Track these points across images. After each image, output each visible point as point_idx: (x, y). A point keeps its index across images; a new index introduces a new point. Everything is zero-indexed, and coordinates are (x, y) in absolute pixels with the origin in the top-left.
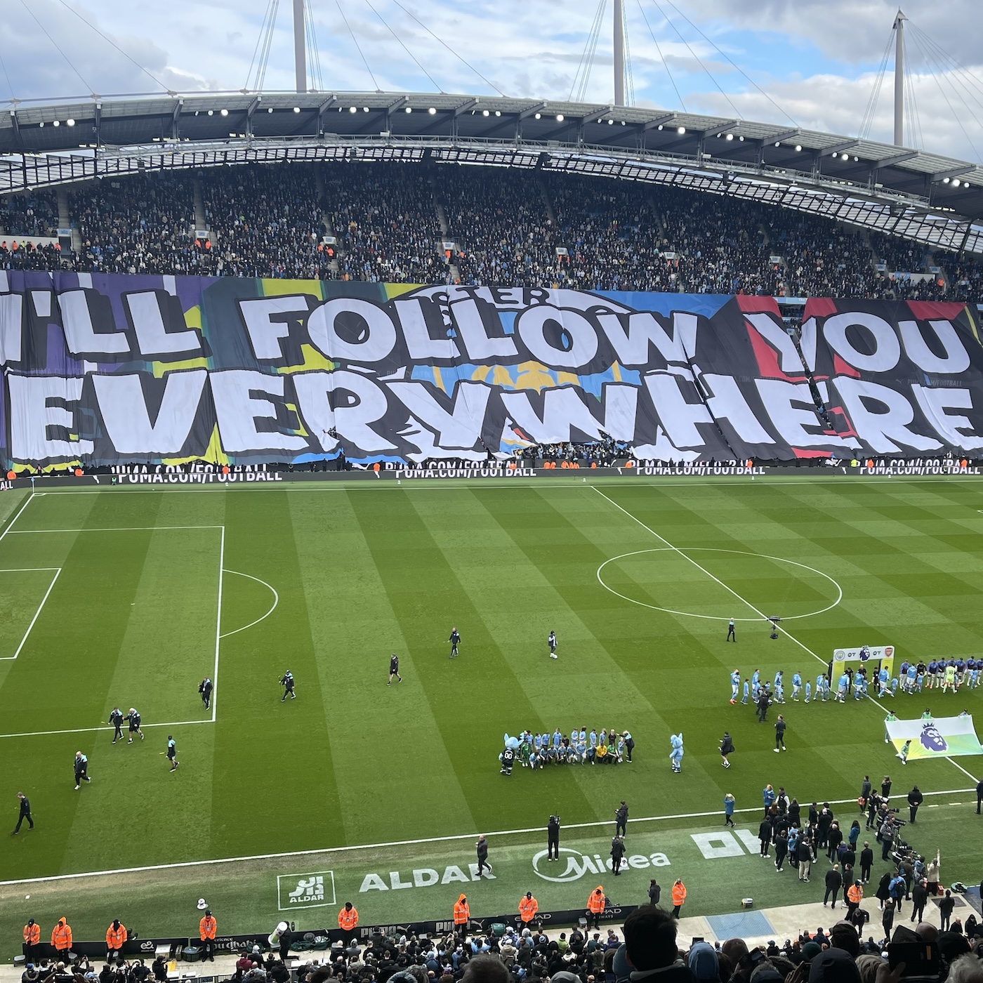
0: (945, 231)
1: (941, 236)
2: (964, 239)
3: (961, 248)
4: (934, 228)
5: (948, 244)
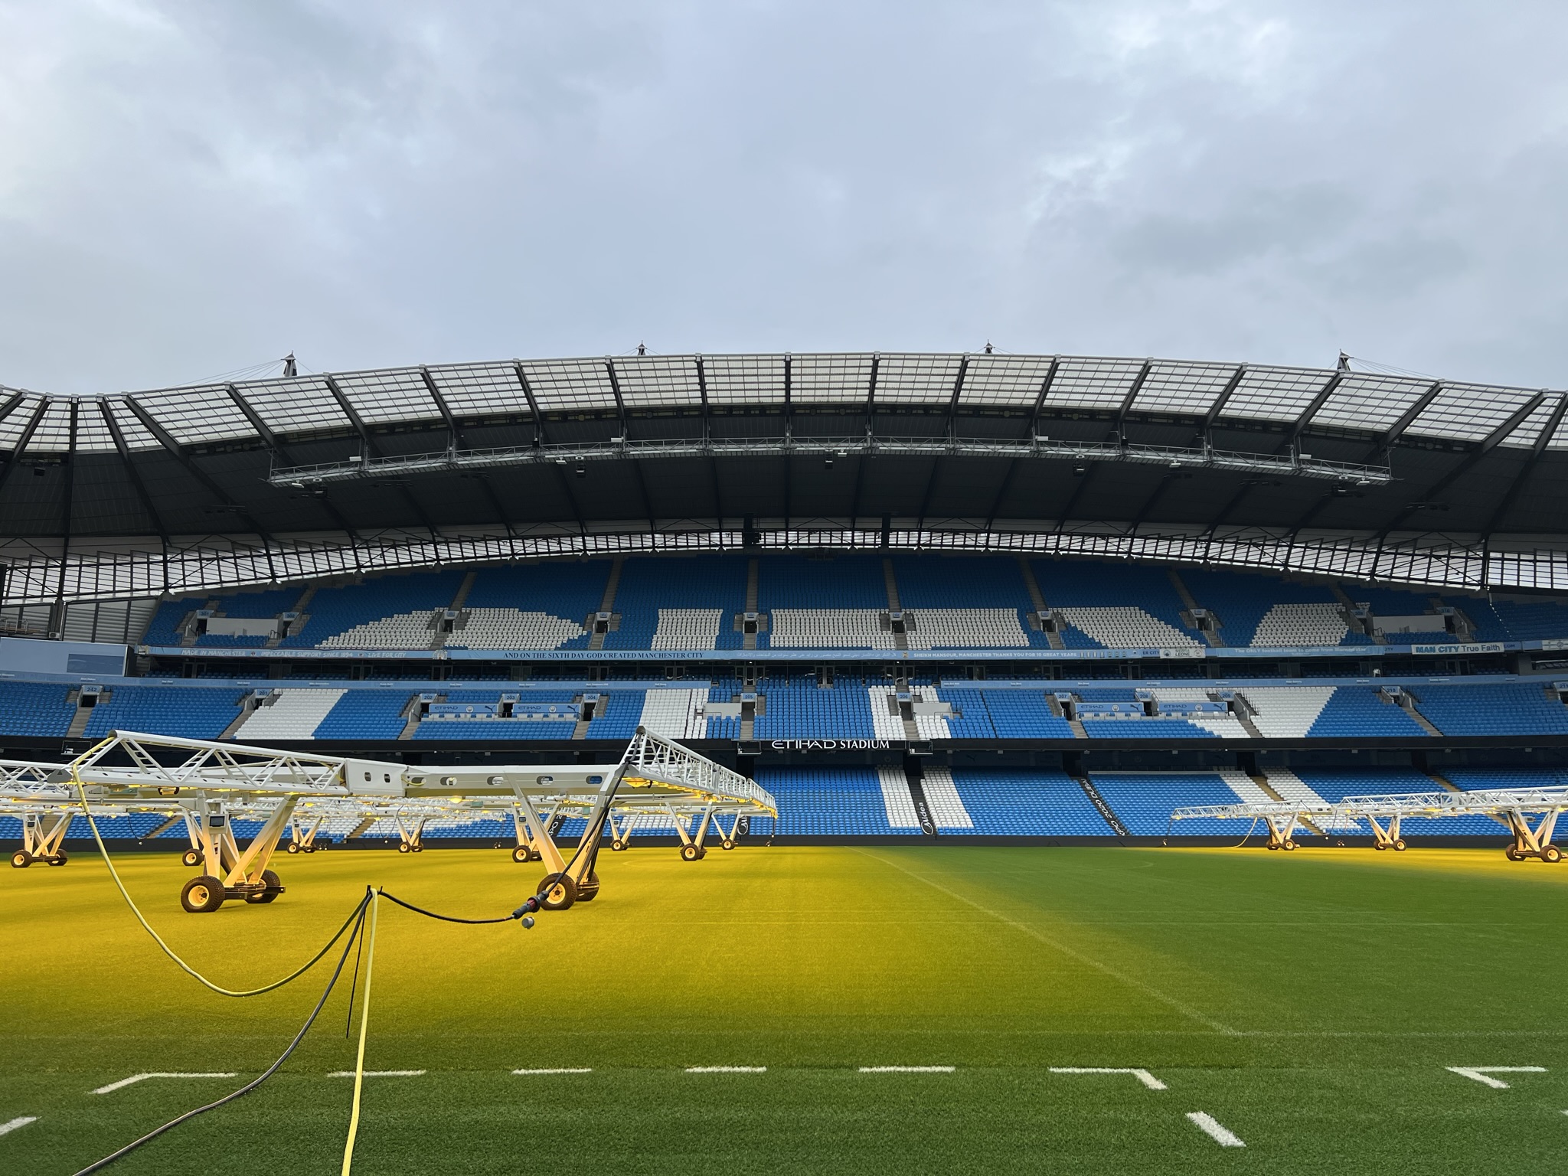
0: (1451, 561)
1: (1447, 571)
2: (1483, 570)
3: (1481, 583)
4: (1433, 559)
5: (1461, 580)
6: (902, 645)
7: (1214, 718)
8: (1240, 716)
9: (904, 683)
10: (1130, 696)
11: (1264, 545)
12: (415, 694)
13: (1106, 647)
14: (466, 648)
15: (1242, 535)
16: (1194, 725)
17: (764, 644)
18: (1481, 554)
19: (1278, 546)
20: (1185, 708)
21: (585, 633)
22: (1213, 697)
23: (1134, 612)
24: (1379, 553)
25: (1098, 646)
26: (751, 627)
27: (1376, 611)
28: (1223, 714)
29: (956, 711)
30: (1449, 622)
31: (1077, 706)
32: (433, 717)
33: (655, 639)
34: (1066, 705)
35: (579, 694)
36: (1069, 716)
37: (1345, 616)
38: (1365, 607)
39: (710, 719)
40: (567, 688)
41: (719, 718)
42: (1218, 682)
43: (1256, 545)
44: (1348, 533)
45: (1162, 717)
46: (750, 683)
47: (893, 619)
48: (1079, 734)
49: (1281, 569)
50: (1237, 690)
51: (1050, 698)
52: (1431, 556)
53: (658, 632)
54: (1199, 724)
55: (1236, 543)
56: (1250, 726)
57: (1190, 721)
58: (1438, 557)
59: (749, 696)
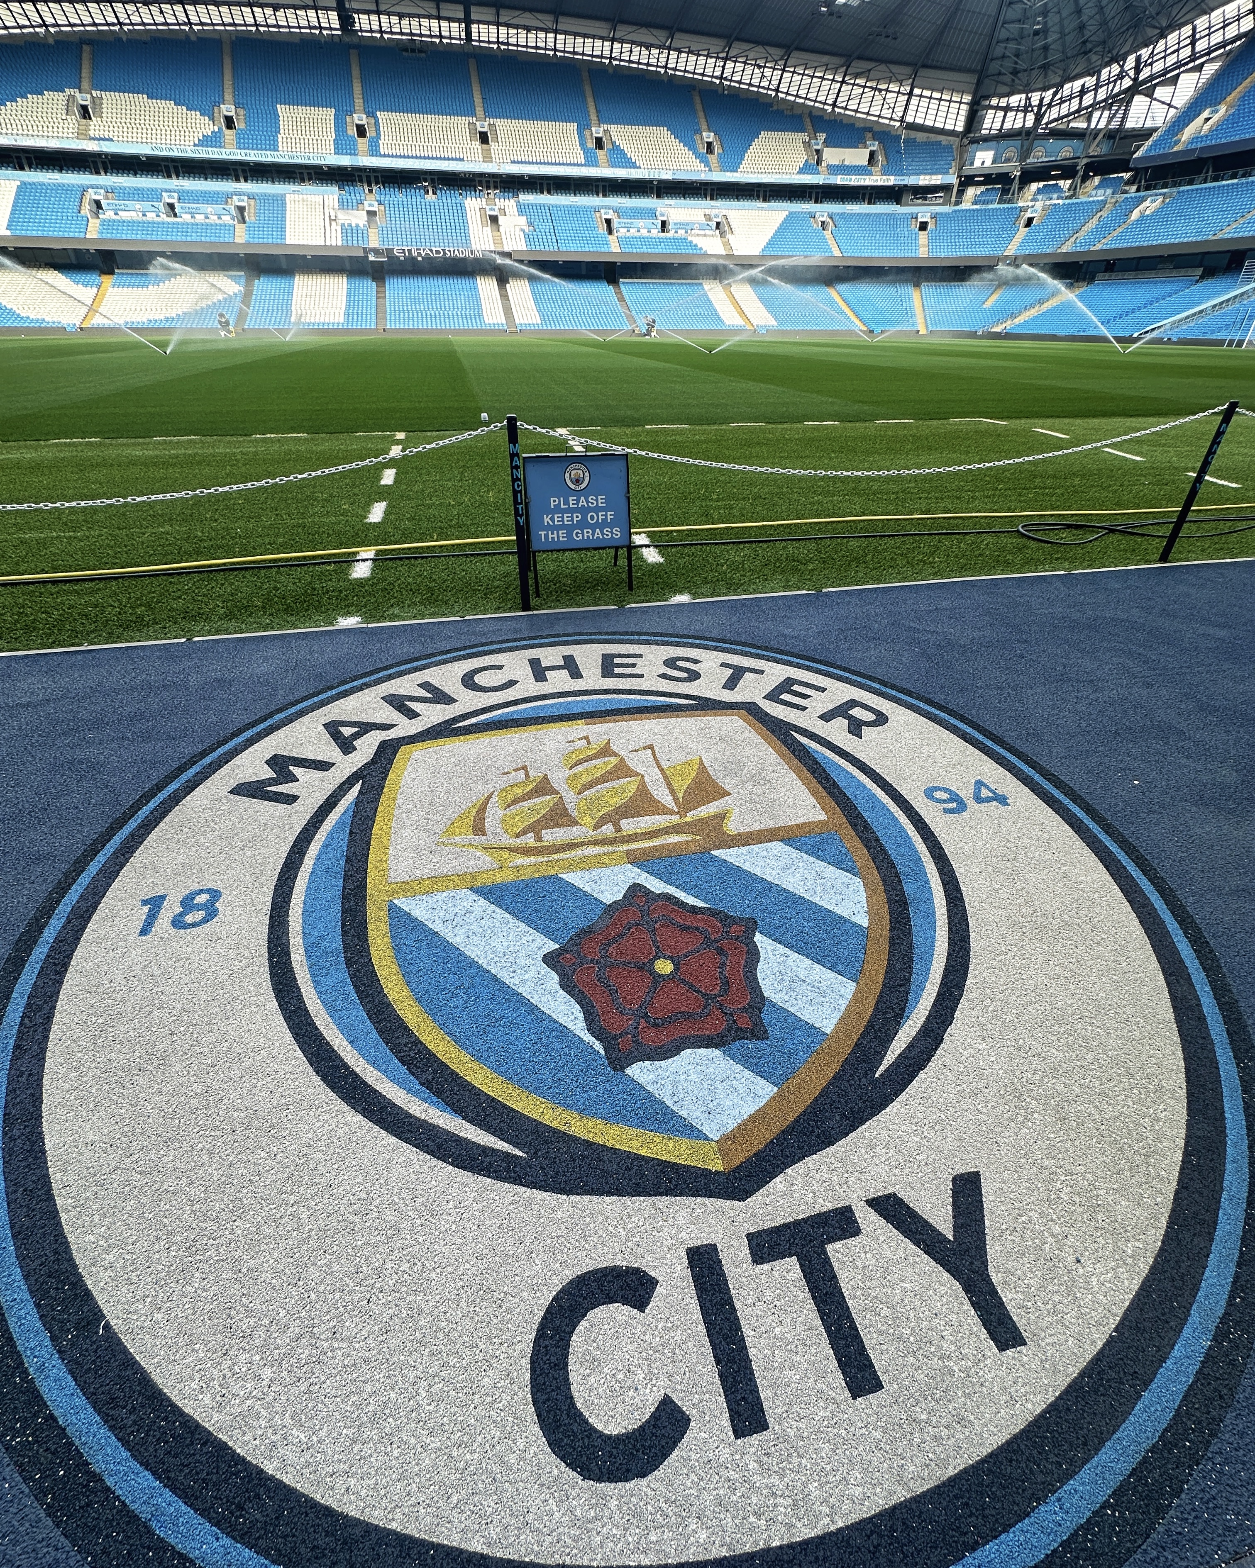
0: (887, 95)
1: (882, 105)
2: (906, 106)
3: (901, 119)
4: (876, 92)
5: (889, 116)
6: (487, 158)
7: (705, 235)
8: (722, 234)
9: (492, 196)
10: (651, 214)
11: (765, 67)
12: (84, 190)
13: (639, 168)
14: (112, 140)
15: (752, 55)
16: (691, 242)
17: (374, 151)
18: (908, 89)
19: (774, 69)
20: (687, 226)
21: (216, 129)
22: (708, 217)
23: (663, 132)
24: (843, 82)
25: (634, 166)
26: (361, 131)
27: (828, 143)
28: (711, 232)
29: (530, 224)
30: (872, 154)
31: (615, 224)
32: (109, 215)
33: (280, 140)
34: (608, 222)
35: (228, 196)
36: (610, 232)
37: (807, 145)
38: (822, 137)
39: (343, 225)
40: (218, 189)
41: (350, 225)
42: (713, 203)
43: (759, 67)
44: (825, 59)
45: (671, 234)
46: (371, 191)
47: (479, 129)
48: (615, 248)
49: (774, 94)
50: (725, 212)
51: (598, 214)
52: (876, 89)
53: (282, 131)
54: (695, 240)
55: (745, 63)
56: (727, 245)
57: (690, 239)
58: (880, 90)
59: (371, 202)
